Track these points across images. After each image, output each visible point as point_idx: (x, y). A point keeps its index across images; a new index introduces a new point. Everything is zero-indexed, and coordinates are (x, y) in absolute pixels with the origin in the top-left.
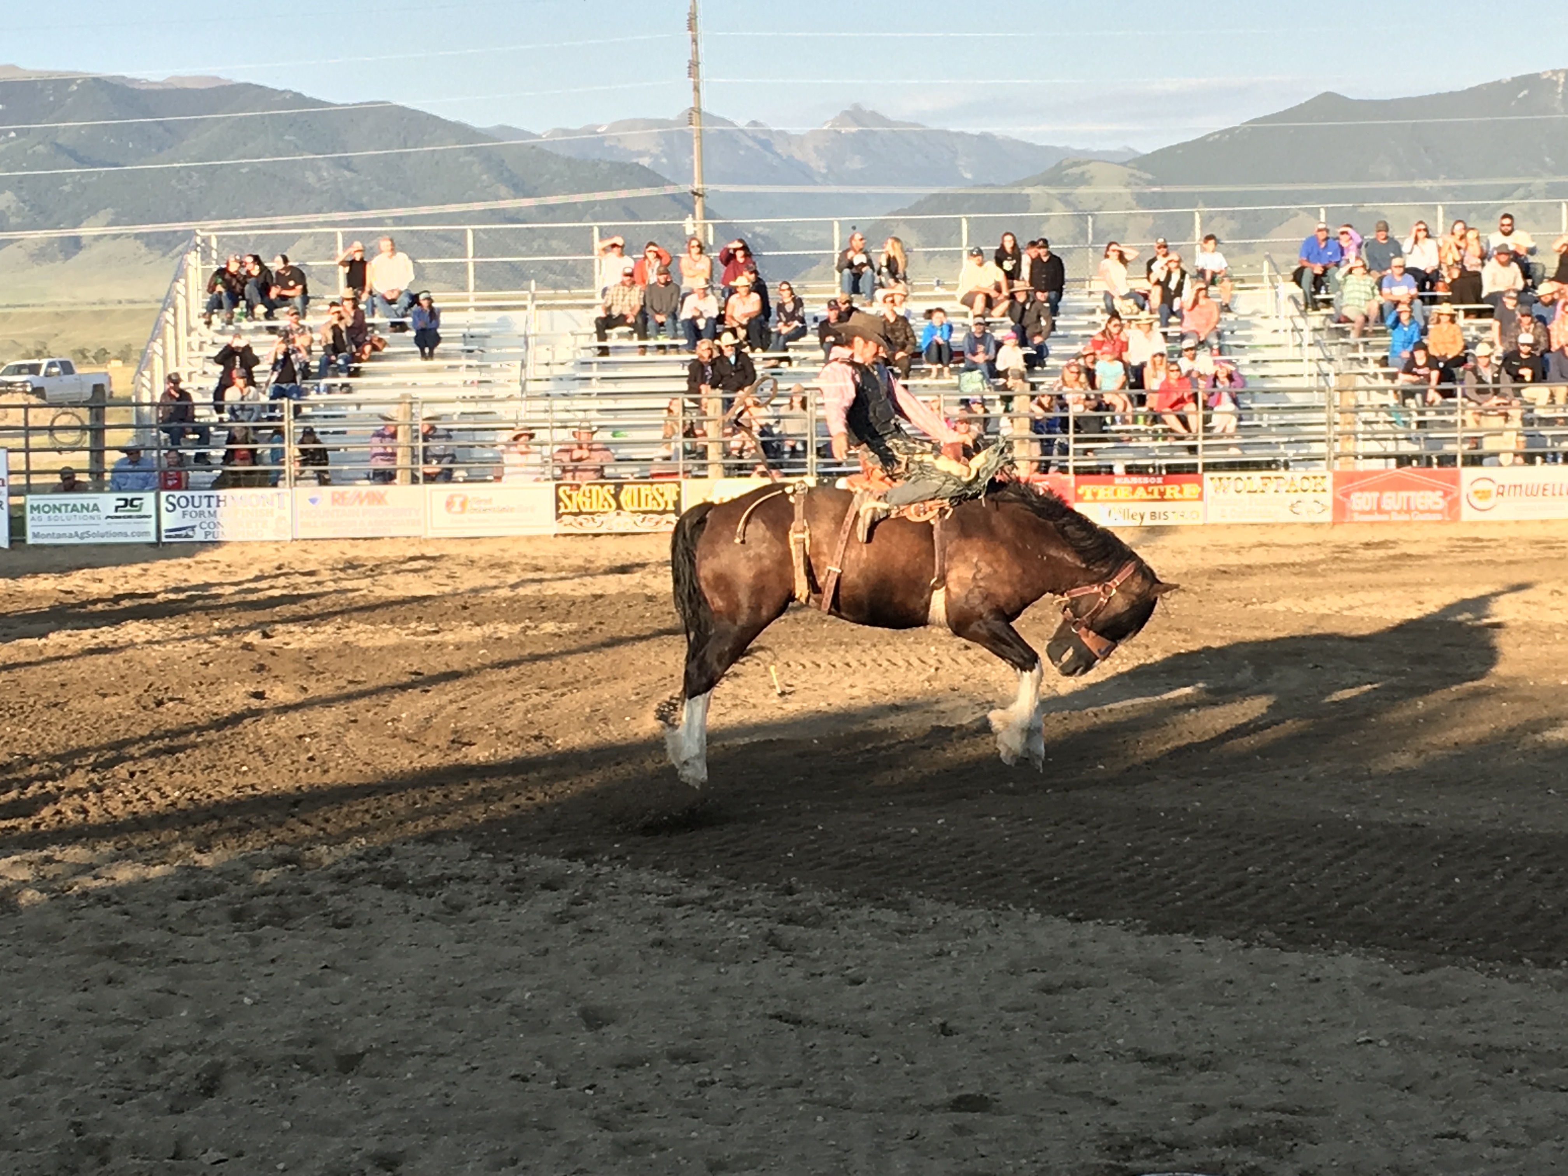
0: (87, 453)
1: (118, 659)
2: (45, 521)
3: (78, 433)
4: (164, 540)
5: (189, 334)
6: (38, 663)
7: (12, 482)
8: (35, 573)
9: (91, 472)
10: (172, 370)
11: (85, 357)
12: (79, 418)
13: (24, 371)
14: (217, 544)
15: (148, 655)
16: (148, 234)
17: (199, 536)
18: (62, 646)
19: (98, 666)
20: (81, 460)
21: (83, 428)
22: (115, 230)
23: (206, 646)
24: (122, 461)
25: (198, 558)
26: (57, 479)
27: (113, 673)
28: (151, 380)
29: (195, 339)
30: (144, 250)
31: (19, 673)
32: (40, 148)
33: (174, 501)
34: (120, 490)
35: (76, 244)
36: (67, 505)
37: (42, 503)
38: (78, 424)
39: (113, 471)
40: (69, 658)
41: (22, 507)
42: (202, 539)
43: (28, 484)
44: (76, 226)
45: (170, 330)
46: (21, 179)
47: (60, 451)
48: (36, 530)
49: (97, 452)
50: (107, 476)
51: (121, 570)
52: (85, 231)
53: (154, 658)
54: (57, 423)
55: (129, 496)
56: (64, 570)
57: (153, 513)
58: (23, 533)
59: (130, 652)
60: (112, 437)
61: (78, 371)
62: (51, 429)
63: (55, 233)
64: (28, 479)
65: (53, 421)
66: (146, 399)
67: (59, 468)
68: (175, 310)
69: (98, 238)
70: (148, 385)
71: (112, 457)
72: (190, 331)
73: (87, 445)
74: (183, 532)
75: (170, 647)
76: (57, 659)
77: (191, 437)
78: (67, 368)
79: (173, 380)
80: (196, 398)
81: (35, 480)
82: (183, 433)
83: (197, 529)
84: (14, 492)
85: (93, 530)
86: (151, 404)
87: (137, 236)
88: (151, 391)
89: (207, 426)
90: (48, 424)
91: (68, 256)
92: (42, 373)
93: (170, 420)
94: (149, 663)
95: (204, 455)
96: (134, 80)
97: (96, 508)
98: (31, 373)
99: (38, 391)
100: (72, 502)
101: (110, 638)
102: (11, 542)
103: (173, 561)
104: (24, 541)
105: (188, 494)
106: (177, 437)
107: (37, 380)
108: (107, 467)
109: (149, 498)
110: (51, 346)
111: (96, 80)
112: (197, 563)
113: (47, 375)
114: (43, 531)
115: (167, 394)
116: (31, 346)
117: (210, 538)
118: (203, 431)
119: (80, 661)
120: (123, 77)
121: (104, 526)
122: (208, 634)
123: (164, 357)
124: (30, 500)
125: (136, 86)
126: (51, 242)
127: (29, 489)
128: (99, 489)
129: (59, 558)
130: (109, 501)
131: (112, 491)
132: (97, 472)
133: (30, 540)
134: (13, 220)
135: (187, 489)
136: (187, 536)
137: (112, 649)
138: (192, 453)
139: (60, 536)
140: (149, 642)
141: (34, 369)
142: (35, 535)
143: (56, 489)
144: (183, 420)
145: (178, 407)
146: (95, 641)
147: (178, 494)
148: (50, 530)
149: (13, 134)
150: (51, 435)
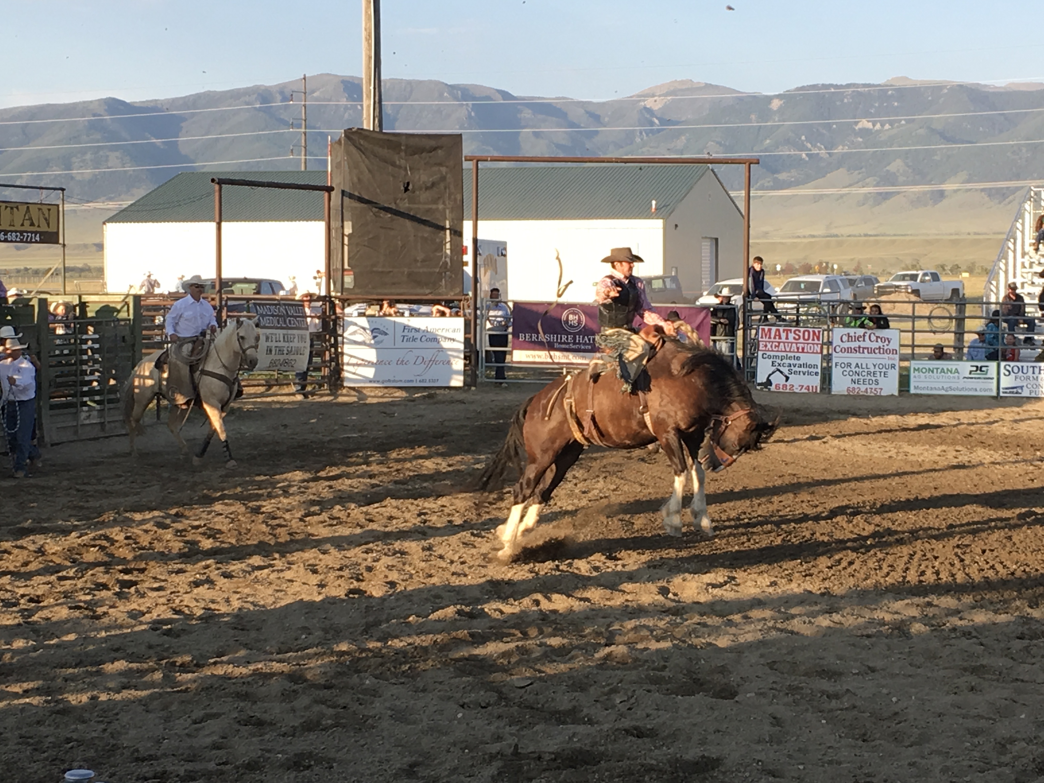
0: (953, 335)
1: (972, 473)
2: (923, 378)
3: (947, 320)
4: (1001, 394)
5: (1023, 257)
6: (919, 473)
7: (902, 352)
8: (916, 413)
9: (955, 348)
10: (1011, 280)
11: (944, 270)
12: (948, 311)
13: (907, 278)
14: (1038, 399)
15: (992, 471)
16: (990, 189)
17: (1026, 393)
18: (935, 462)
19: (959, 477)
20: (949, 338)
21: (951, 318)
22: (969, 186)
23: (1031, 468)
24: (975, 341)
25: (1024, 408)
26: (930, 351)
27: (969, 482)
28: (997, 288)
29: (1027, 260)
30: (987, 199)
31: (907, 478)
32: (922, 131)
33: (1010, 369)
34: (973, 359)
35: (941, 194)
36: (937, 369)
37: (921, 367)
38: (948, 315)
39: (969, 347)
40: (940, 470)
41: (907, 369)
42: (1028, 395)
43: (913, 354)
44: (942, 182)
45: (1011, 254)
46: (907, 152)
47: (934, 332)
48: (916, 384)
49: (960, 334)
50: (965, 350)
51: (973, 413)
52: (948, 187)
53: (997, 474)
54: (934, 314)
55: (979, 364)
56: (934, 411)
57: (995, 375)
58: (908, 386)
59: (980, 469)
60: (970, 324)
61: (943, 279)
62: (929, 318)
63: (927, 188)
64: (913, 350)
65: (931, 312)
66: (993, 299)
67: (934, 343)
68: (1015, 240)
69: (956, 191)
70: (995, 290)
71: (969, 338)
72: (1024, 254)
73: (953, 329)
74: (1015, 390)
75: (1007, 467)
76: (931, 470)
77: (1022, 326)
78: (935, 277)
79: (1013, 288)
80: (1027, 300)
81: (917, 351)
82: (1017, 323)
83: (1025, 388)
84: (903, 358)
85: (954, 386)
86: (996, 303)
87: (983, 190)
88: (997, 294)
89: (1034, 319)
90: (928, 314)
91: (936, 202)
92: (919, 280)
93: (1009, 315)
94: (994, 477)
95: (1030, 338)
96: (986, 86)
97: (957, 371)
98: (911, 279)
99: (916, 292)
100: (941, 367)
101: (966, 459)
102: (900, 391)
103: (1008, 409)
104: (908, 391)
105: (1019, 364)
106: (1013, 325)
107: (916, 285)
108: (966, 344)
109: (993, 365)
110: (922, 262)
111: (961, 86)
112: (1024, 411)
113: (922, 281)
114: (921, 385)
115: (1007, 297)
116: (909, 262)
117: (1033, 395)
118: (1031, 323)
119: (946, 473)
120: (978, 84)
121: (962, 383)
122: (1033, 460)
123: (1006, 272)
124: (914, 364)
125: (987, 90)
126: (925, 193)
127: (913, 357)
128: (960, 359)
129: (930, 403)
130: (966, 367)
131: (968, 360)
132: (959, 348)
133: (912, 391)
134: (901, 179)
135: (1018, 361)
136: (1017, 393)
137: (968, 467)
138: (1022, 337)
139: (932, 389)
140: (993, 463)
141: (914, 277)
142: (916, 388)
143: (931, 358)
144: (1017, 315)
145: (1013, 305)
146: (956, 460)
147: (1012, 364)
148: (925, 385)
149: (903, 122)
150: (929, 322)
